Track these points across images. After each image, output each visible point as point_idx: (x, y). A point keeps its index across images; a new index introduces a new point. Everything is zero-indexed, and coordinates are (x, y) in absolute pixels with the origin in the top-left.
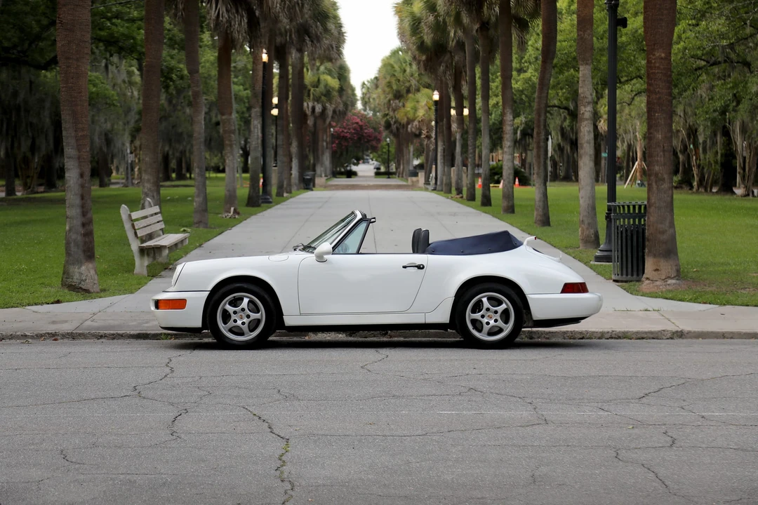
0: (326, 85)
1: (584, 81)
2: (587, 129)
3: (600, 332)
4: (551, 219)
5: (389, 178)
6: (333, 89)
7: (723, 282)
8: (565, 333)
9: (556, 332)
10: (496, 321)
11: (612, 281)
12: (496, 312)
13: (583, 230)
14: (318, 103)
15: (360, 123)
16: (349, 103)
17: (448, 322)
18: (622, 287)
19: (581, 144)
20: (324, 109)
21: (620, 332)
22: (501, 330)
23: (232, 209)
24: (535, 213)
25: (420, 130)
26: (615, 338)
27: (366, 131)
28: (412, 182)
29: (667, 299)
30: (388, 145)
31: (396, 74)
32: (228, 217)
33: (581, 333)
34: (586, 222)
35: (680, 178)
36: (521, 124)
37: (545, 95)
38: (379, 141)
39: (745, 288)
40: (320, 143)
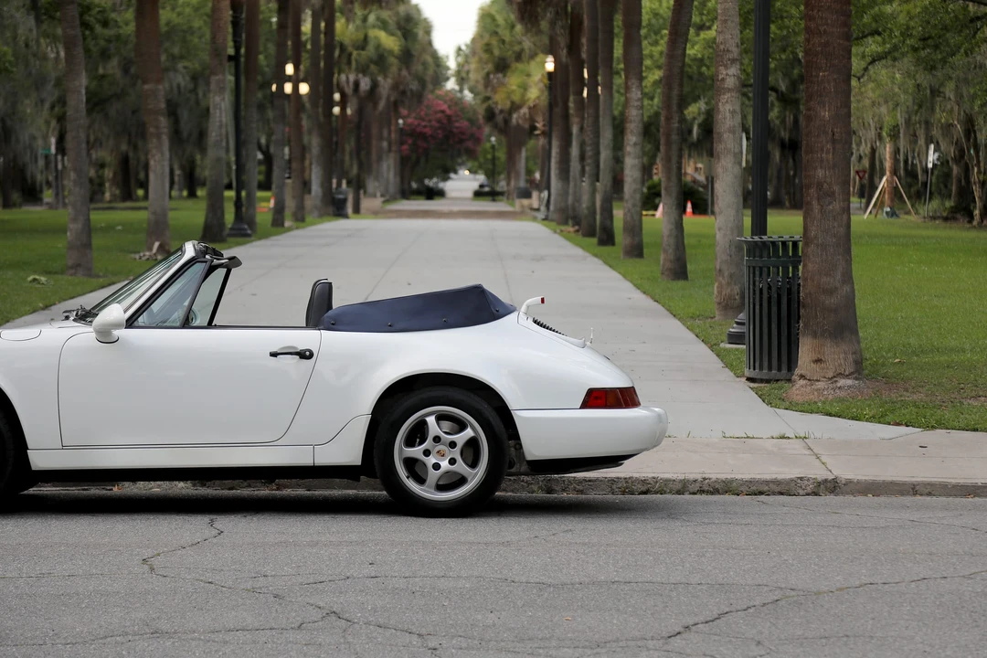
0: (378, 46)
1: (726, 21)
2: (728, 107)
3: (681, 481)
4: (689, 267)
5: (494, 200)
6: (391, 52)
7: (940, 384)
8: (613, 481)
9: (597, 480)
10: (452, 462)
11: (744, 379)
12: (453, 445)
13: (720, 287)
14: (364, 75)
15: (448, 112)
16: (428, 79)
17: (359, 462)
18: (756, 391)
19: (719, 133)
20: (375, 85)
21: (717, 481)
22: (462, 480)
23: (157, 244)
24: (662, 257)
25: (532, 120)
26: (708, 492)
27: (457, 124)
28: (522, 206)
29: (830, 415)
30: (493, 147)
31: (499, 31)
32: (144, 258)
33: (644, 481)
34: (726, 274)
35: (953, 204)
36: (699, 114)
37: (680, 52)
38: (478, 140)
39: (977, 397)
40: (374, 142)
